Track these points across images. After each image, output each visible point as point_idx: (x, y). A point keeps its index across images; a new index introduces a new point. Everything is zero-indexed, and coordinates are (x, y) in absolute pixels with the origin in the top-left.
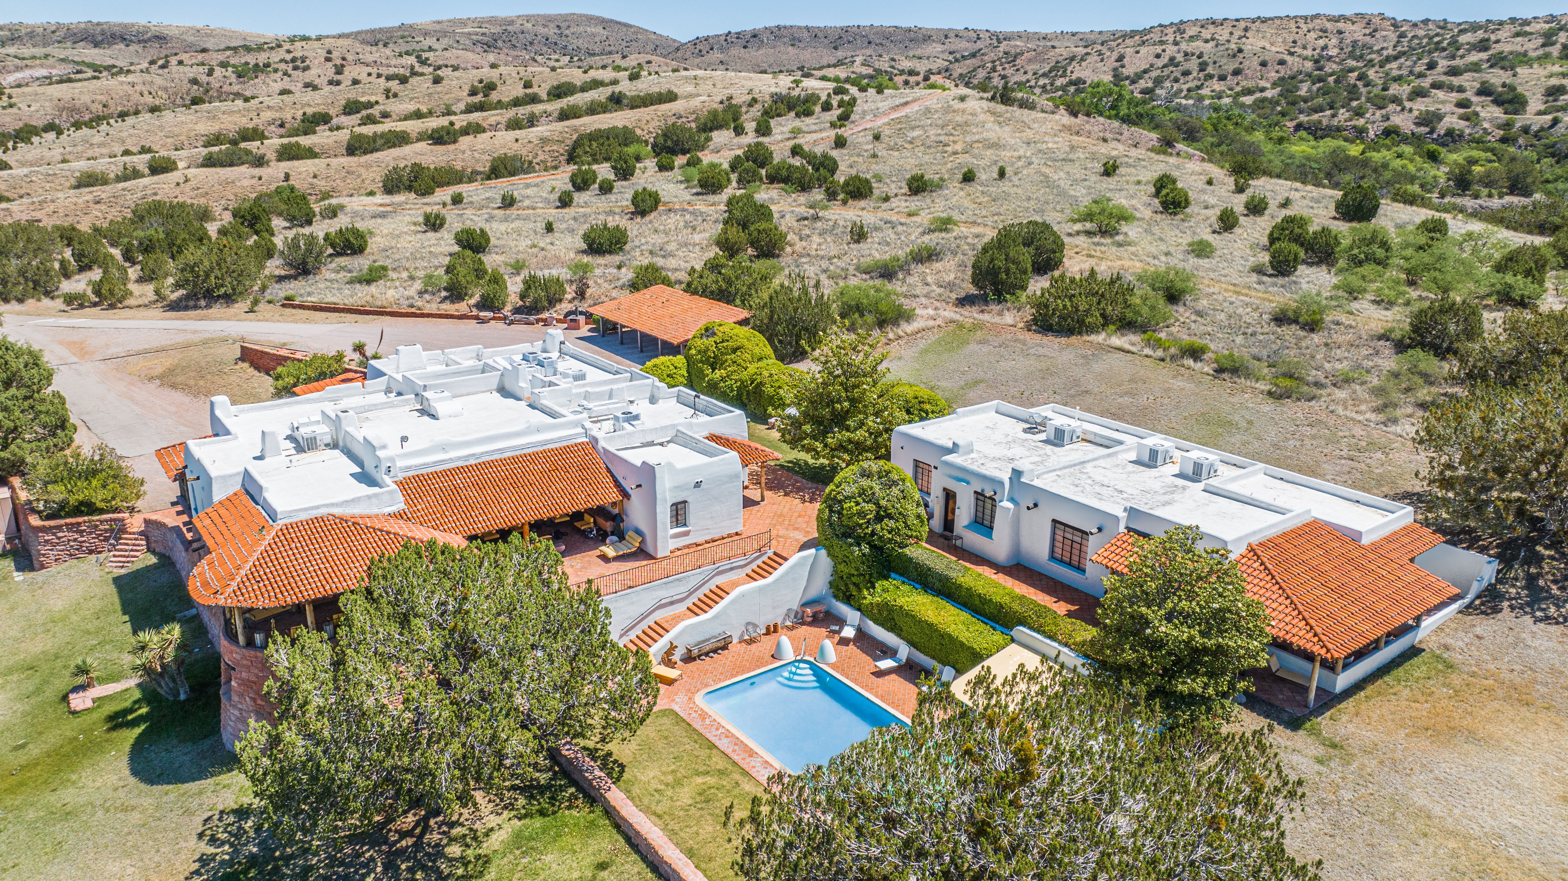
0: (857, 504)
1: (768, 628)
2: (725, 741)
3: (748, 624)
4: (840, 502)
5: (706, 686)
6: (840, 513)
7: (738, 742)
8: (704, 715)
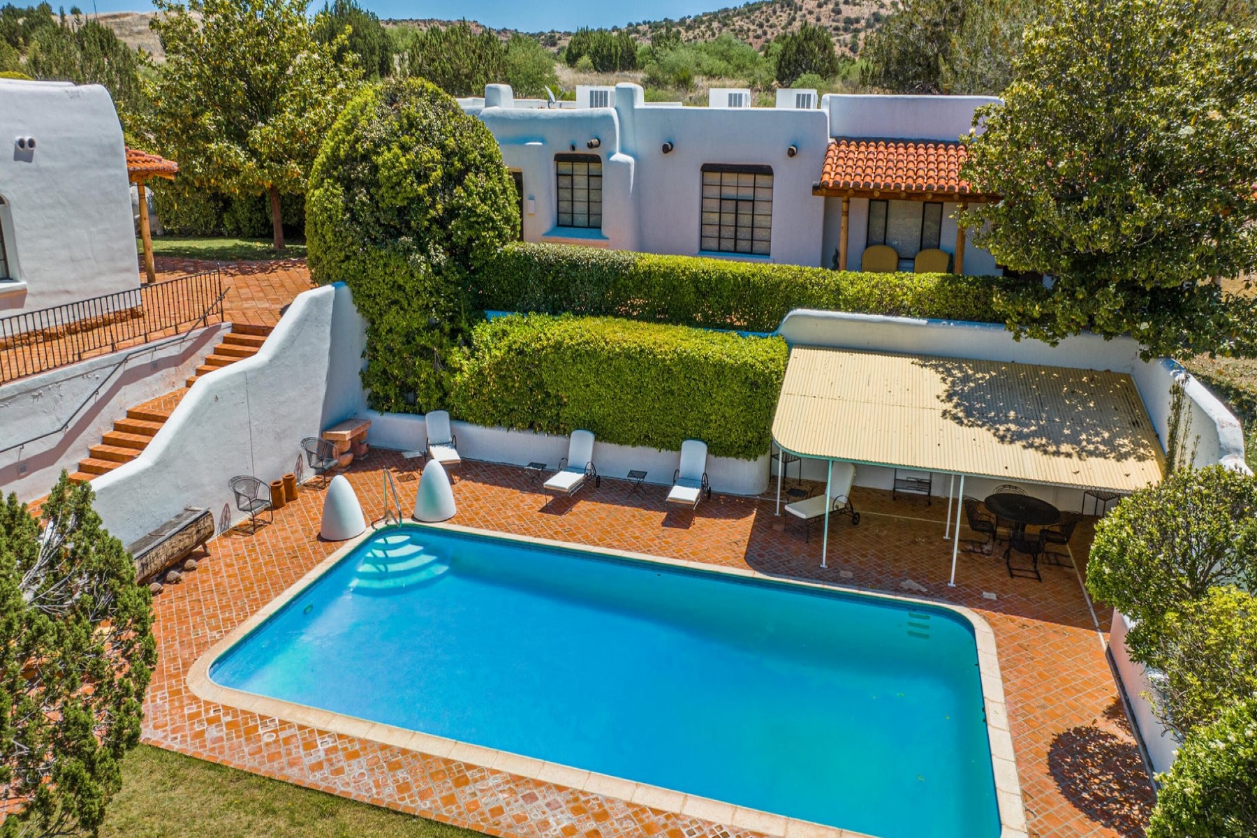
0: (405, 148)
1: (275, 489)
2: (356, 768)
3: (235, 481)
4: (365, 157)
5: (203, 646)
6: (372, 184)
7: (395, 758)
8: (245, 725)
